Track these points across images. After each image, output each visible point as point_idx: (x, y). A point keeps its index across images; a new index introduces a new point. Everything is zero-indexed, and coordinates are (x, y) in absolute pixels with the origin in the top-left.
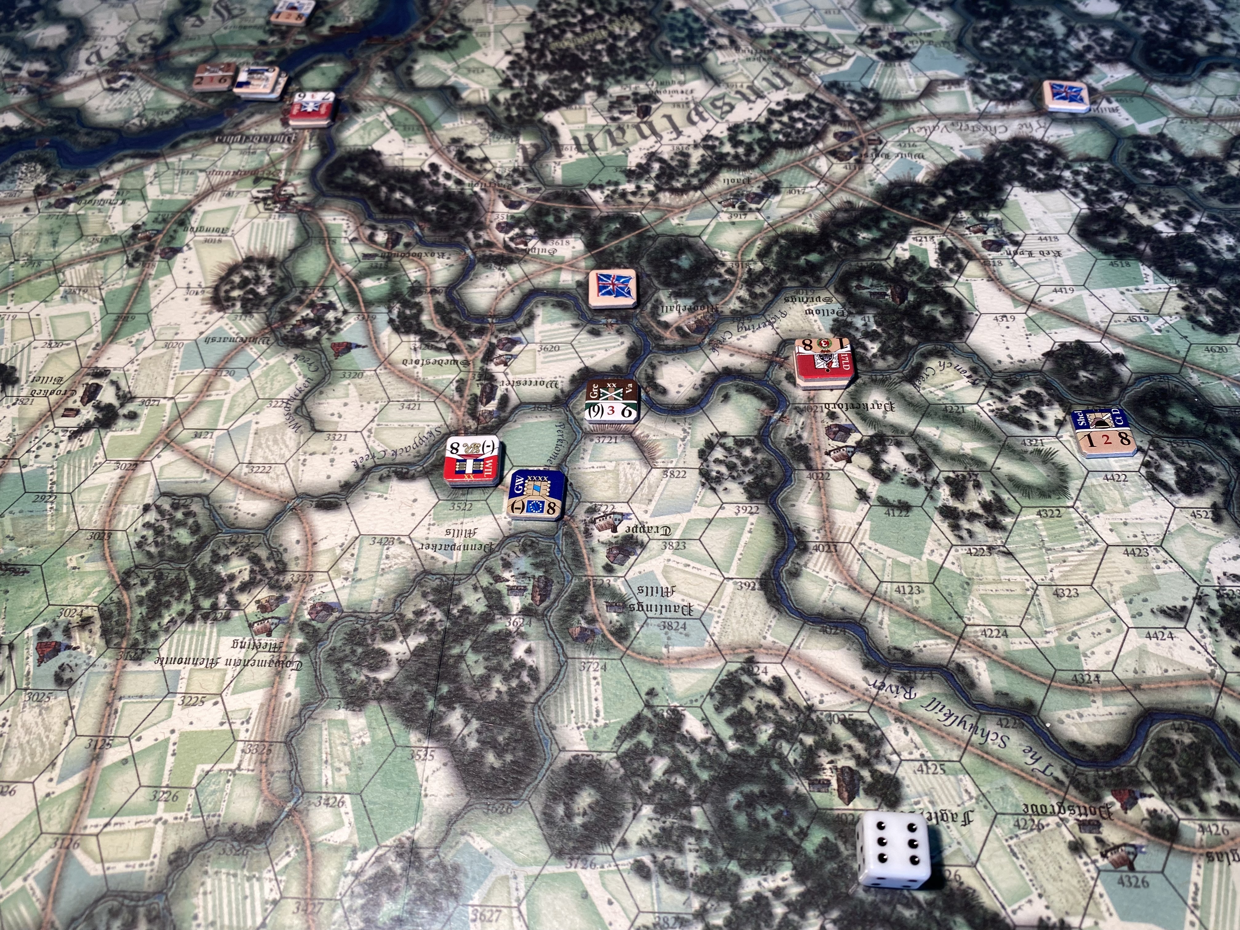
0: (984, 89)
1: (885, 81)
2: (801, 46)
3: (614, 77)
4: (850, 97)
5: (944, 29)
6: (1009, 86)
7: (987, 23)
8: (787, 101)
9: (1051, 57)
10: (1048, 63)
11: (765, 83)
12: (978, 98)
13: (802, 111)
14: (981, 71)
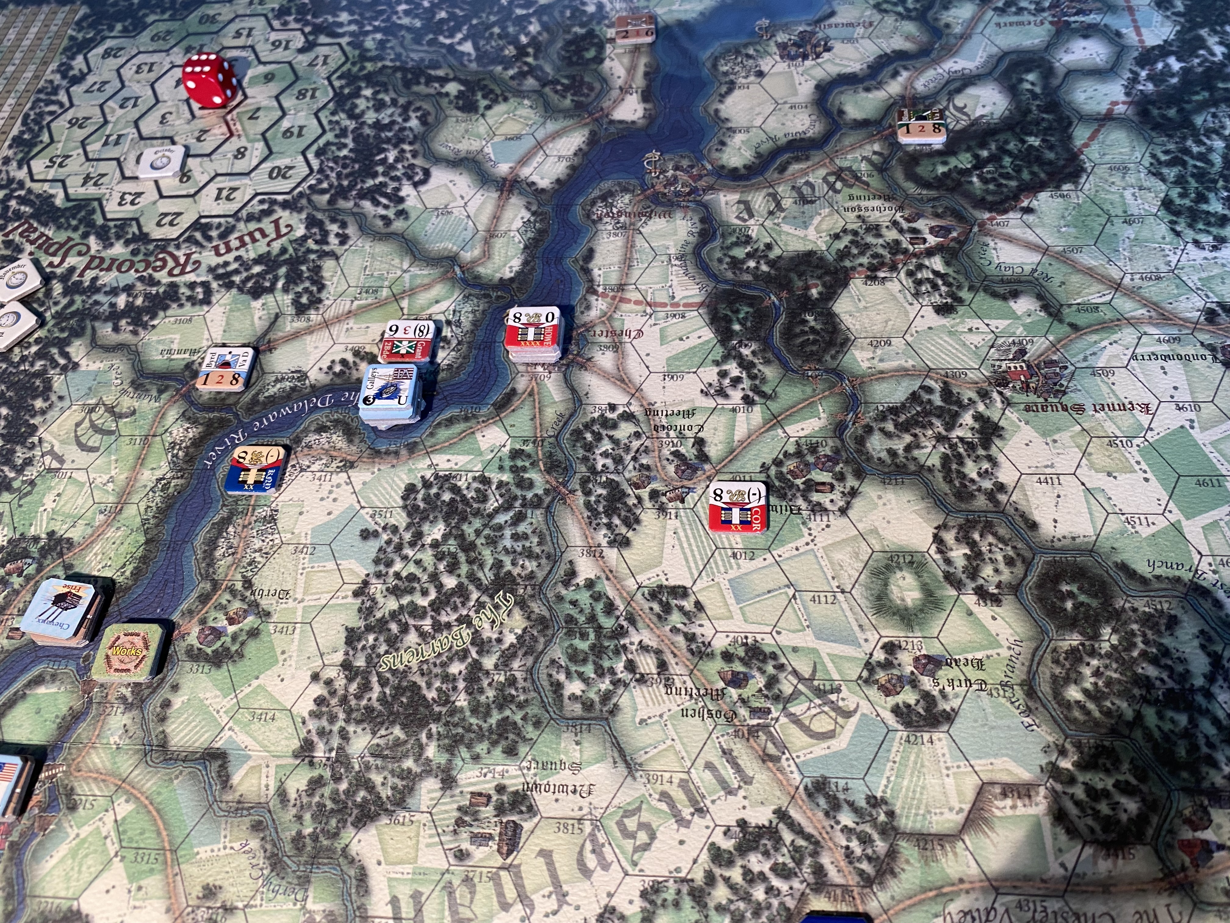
0: (1073, 811)
1: (905, 783)
2: (772, 682)
3: (469, 747)
4: (846, 818)
5: (1005, 653)
6: (1115, 806)
7: (1074, 640)
8: (742, 824)
9: (1188, 734)
10: (1182, 752)
11: (708, 775)
12: (1063, 837)
13: (766, 854)
14: (1066, 764)
